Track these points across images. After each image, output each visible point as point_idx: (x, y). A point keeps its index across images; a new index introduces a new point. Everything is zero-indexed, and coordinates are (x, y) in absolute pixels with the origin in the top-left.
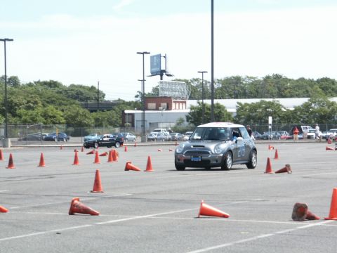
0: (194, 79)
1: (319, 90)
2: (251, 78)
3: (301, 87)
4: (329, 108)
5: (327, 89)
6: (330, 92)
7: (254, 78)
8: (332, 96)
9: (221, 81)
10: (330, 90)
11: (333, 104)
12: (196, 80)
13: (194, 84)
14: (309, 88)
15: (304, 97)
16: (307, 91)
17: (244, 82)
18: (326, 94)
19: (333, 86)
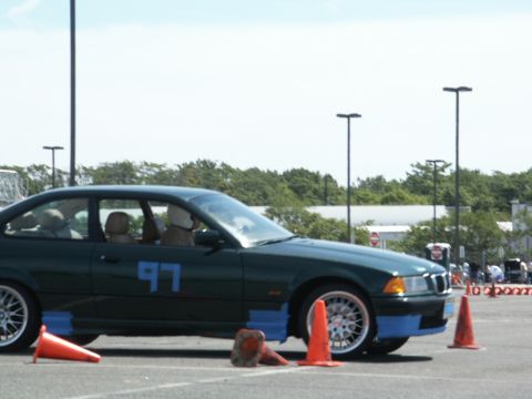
0: (35, 167)
1: (288, 191)
2: (153, 165)
3: (253, 186)
4: (306, 225)
5: (305, 192)
6: (309, 197)
7: (159, 167)
8: (314, 204)
9: (91, 169)
10: (310, 193)
11: (315, 217)
12: (40, 168)
13: (35, 177)
14: (269, 189)
15: (257, 205)
16: (265, 195)
17: (138, 175)
18: (302, 199)
19: (316, 186)
